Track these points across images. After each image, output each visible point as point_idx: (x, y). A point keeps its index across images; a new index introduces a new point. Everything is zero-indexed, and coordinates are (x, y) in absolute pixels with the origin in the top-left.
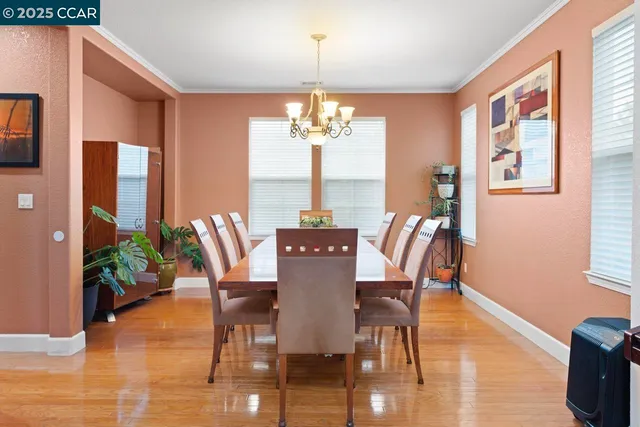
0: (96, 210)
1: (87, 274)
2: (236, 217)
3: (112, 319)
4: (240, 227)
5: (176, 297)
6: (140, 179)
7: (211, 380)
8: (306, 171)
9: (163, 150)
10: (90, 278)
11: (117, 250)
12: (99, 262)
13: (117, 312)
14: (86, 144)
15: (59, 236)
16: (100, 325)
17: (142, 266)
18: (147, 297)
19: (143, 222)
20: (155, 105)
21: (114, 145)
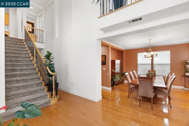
0: (113, 70)
1: (112, 79)
2: (134, 71)
3: (115, 86)
4: (135, 73)
5: (125, 84)
6: (119, 64)
7: (128, 97)
8: (150, 62)
9: (122, 60)
10: (112, 80)
11: (115, 76)
12: (113, 77)
13: (116, 85)
14: (111, 60)
15: (108, 74)
16: (113, 87)
17: (119, 79)
18: (120, 83)
19: (119, 72)
20: (121, 52)
21: (115, 60)
